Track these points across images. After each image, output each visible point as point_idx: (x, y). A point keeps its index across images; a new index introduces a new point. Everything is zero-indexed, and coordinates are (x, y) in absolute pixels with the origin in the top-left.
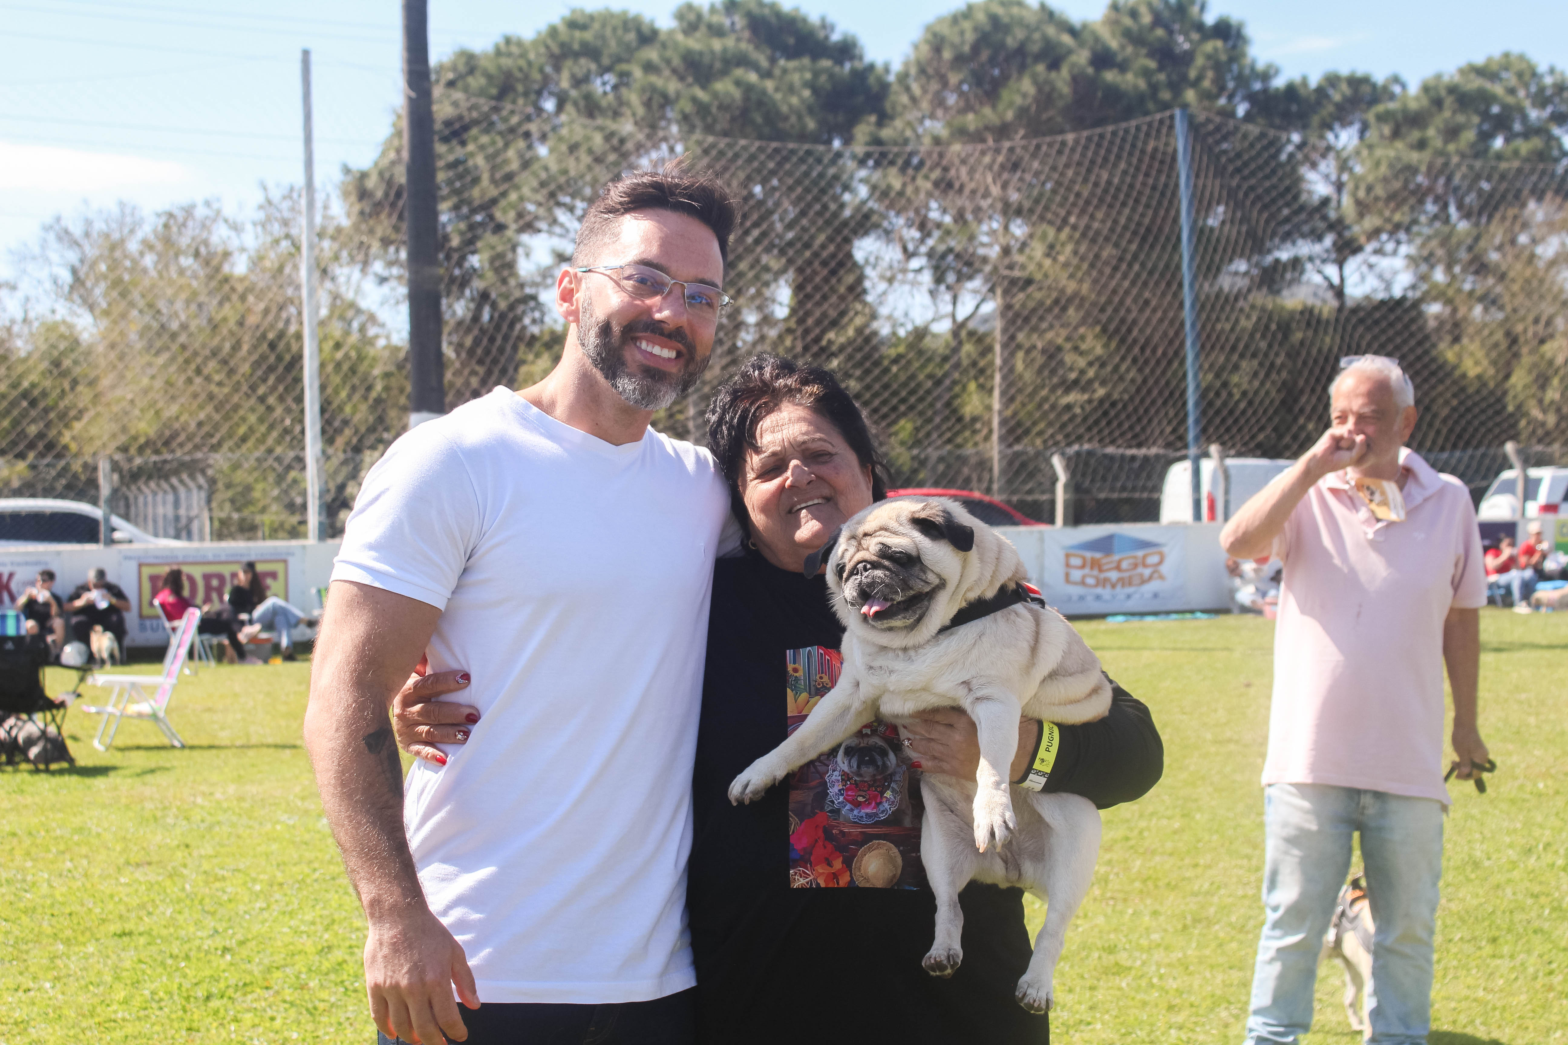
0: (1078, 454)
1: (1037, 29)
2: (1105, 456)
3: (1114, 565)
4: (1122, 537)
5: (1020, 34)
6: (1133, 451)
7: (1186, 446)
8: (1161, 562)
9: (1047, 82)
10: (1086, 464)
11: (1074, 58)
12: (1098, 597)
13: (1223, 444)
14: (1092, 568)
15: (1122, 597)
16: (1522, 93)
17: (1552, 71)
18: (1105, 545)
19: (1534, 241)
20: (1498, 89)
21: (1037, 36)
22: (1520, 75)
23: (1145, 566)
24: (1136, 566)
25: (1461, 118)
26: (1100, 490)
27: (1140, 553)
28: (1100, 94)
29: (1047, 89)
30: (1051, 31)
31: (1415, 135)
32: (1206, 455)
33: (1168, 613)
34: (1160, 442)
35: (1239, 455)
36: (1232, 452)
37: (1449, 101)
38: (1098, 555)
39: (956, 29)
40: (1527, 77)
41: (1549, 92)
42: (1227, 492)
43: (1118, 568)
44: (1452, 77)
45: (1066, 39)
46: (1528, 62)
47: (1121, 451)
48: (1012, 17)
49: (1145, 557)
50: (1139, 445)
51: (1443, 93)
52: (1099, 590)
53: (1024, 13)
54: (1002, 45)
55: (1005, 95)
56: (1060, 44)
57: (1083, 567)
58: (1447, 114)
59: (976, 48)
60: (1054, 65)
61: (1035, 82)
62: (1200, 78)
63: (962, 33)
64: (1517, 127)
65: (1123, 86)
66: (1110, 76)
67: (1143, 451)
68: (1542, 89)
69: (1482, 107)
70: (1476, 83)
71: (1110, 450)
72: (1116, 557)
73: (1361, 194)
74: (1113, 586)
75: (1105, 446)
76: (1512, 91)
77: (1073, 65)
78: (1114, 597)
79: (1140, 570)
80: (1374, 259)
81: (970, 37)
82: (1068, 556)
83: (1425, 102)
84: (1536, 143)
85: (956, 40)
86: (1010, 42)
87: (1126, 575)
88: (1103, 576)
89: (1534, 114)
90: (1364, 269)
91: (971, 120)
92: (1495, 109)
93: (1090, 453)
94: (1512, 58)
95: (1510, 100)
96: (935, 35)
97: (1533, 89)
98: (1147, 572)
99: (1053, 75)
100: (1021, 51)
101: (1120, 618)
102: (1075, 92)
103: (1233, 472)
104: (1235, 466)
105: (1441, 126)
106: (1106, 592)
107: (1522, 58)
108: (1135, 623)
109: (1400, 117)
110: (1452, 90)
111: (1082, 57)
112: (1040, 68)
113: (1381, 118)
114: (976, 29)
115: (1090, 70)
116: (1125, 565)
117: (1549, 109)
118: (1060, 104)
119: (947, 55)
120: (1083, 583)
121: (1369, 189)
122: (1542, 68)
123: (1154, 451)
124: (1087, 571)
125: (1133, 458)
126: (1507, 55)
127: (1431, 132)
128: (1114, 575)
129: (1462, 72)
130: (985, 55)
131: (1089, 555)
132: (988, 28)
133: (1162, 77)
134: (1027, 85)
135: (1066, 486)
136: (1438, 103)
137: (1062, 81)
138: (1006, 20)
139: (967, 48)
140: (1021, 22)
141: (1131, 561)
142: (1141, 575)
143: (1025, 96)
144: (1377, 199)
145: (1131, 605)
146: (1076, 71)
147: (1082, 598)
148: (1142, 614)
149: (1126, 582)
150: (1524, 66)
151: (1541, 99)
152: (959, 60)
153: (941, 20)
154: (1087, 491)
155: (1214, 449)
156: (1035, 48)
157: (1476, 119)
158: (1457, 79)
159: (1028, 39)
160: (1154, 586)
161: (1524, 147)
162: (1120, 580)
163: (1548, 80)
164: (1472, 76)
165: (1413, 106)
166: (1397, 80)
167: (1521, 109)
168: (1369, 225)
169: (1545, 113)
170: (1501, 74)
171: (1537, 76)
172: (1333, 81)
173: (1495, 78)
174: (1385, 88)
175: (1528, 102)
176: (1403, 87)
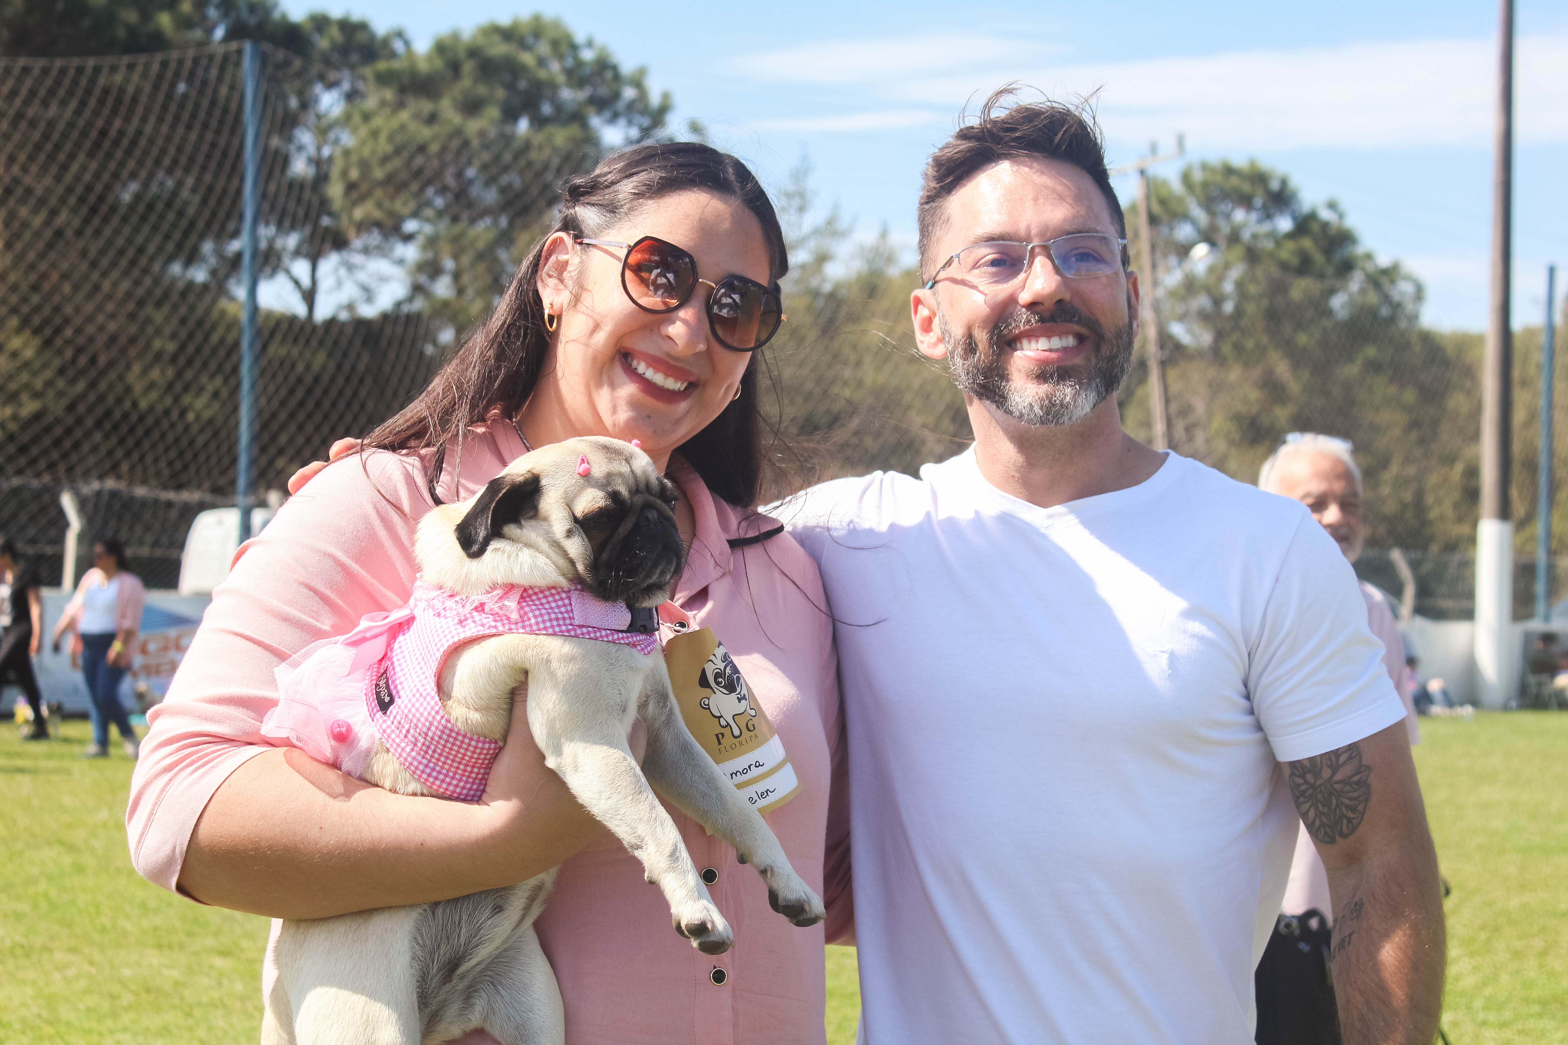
0: (99, 494)
2: (134, 499)
3: (137, 647)
6: (171, 495)
7: (236, 492)
10: (109, 508)
16: (555, 67)
17: (590, 44)
20: (527, 59)
22: (555, 44)
25: (482, 90)
31: (426, 106)
32: (261, 503)
34: (205, 484)
37: (468, 67)
40: (564, 48)
41: (587, 71)
44: (472, 37)
46: (564, 28)
47: (154, 493)
50: (178, 488)
51: (462, 56)
58: (466, 82)
64: (547, 109)
67: (180, 494)
68: (579, 64)
69: (508, 79)
70: (500, 49)
71: (141, 491)
72: (141, 637)
73: (354, 174)
75: (135, 486)
76: (542, 62)
80: (359, 259)
83: (439, 64)
84: (574, 130)
89: (566, 94)
90: (343, 272)
92: (522, 85)
93: (114, 494)
94: (544, 21)
95: (542, 74)
97: (569, 62)
105: (458, 96)
107: (557, 24)
109: (406, 79)
110: (474, 52)
113: (381, 79)
117: (588, 90)
121: (363, 169)
122: (580, 37)
123: (194, 495)
125: (169, 503)
126: (538, 17)
127: (445, 104)
129: (484, 31)
136: (455, 67)
144: (373, 182)
150: (560, 33)
151: (576, 76)
157: (500, 93)
158: (478, 40)
161: (559, 134)
163: (587, 55)
164: (497, 38)
165: (423, 67)
166: (400, 34)
167: (553, 86)
168: (358, 213)
169: (582, 95)
170: (530, 40)
171: (574, 48)
172: (320, 22)
173: (523, 45)
174: (386, 42)
175: (561, 78)
176: (407, 43)
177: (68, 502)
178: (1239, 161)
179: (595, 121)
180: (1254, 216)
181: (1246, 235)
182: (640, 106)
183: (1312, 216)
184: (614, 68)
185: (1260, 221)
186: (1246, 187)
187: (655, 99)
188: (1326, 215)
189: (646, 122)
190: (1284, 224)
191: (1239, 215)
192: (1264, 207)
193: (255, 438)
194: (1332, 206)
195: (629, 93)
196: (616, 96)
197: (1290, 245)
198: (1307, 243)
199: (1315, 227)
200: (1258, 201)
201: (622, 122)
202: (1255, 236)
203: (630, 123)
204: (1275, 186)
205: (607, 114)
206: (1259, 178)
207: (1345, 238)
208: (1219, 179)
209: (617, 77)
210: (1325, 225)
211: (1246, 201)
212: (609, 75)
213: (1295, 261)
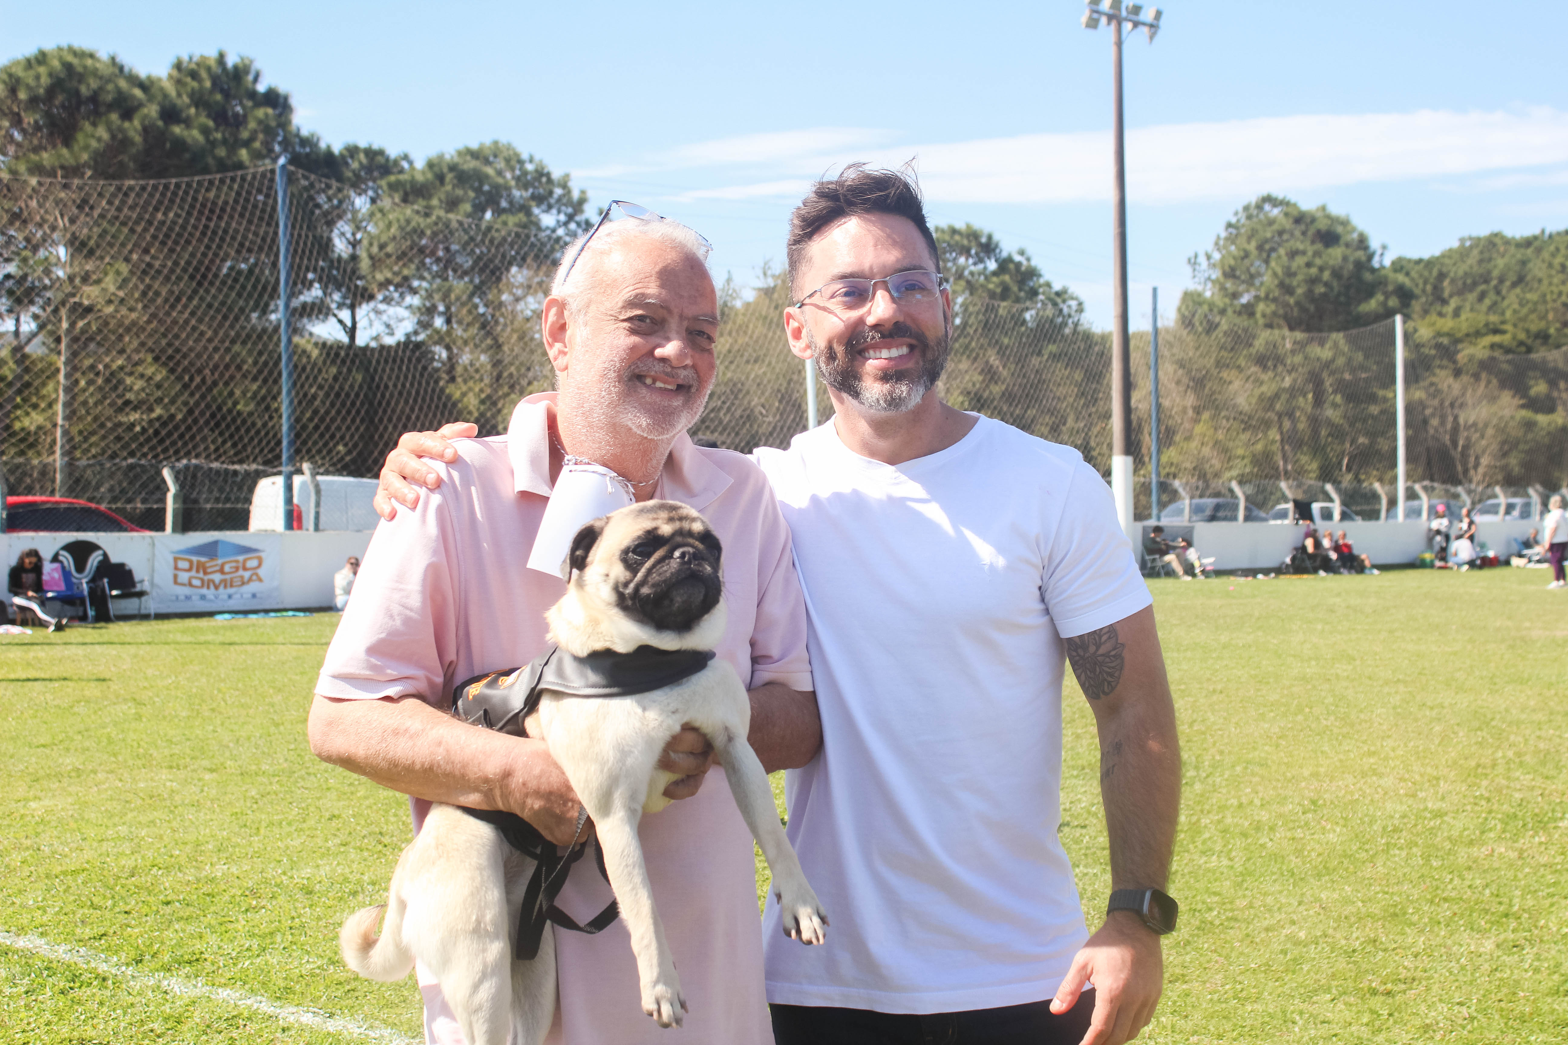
0: (187, 467)
1: (109, 80)
2: (211, 469)
3: (217, 568)
4: (223, 542)
5: (94, 84)
6: (237, 467)
7: (281, 464)
8: (260, 565)
9: (121, 130)
10: (194, 476)
11: (145, 111)
12: (203, 597)
13: (314, 463)
14: (198, 571)
15: (226, 597)
16: (509, 175)
17: (531, 160)
18: (209, 550)
19: (517, 300)
20: (490, 171)
21: (110, 87)
22: (508, 160)
23: (245, 569)
24: (237, 569)
25: (459, 192)
26: (207, 501)
27: (241, 558)
28: (168, 145)
29: (120, 136)
30: (123, 84)
31: (421, 203)
32: (300, 472)
33: (267, 611)
34: (260, 460)
35: (327, 473)
36: (322, 470)
37: (449, 177)
38: (203, 559)
39: (31, 73)
40: (513, 163)
41: (529, 177)
42: (318, 504)
43: (222, 571)
44: (452, 157)
45: (138, 92)
46: (514, 149)
47: (225, 466)
48: (85, 67)
49: (245, 561)
50: (241, 462)
51: (445, 170)
52: (204, 591)
53: (98, 65)
54: (77, 93)
55: (80, 137)
56: (133, 97)
57: (190, 570)
58: (449, 187)
59: (51, 91)
60: (128, 114)
61: (109, 130)
62: (252, 139)
63: (38, 77)
64: (504, 204)
65: (189, 141)
66: (177, 130)
67: (245, 466)
68: (525, 173)
69: (476, 184)
70: (471, 164)
71: (215, 465)
72: (220, 562)
73: (375, 251)
74: (216, 587)
75: (211, 461)
76: (500, 173)
77: (146, 116)
78: (216, 597)
79: (241, 572)
80: (382, 307)
81: (45, 80)
82: (176, 560)
83: (430, 176)
84: (521, 217)
85: (31, 82)
86: (83, 90)
87: (228, 577)
88: (206, 578)
89: (517, 193)
90: (372, 315)
91: (46, 158)
92: (486, 188)
93: (196, 467)
94: (500, 145)
95: (500, 180)
96: (10, 75)
97: (518, 172)
98: (247, 575)
99: (127, 125)
100: (94, 98)
101: (227, 616)
102: (145, 140)
103: (322, 487)
104: (324, 481)
105: (443, 197)
106: (210, 593)
107: (509, 147)
108: (241, 621)
109: (408, 186)
110: (453, 168)
111: (152, 110)
112: (114, 117)
113: (393, 187)
114: (50, 75)
115: (160, 123)
116: (227, 568)
117: (531, 191)
118: (134, 150)
119: (22, 95)
120: (190, 584)
121: (382, 247)
122: (525, 156)
123: (254, 467)
124: (193, 573)
125: (235, 473)
126: (496, 143)
127: (435, 202)
128: (217, 577)
129: (460, 153)
130: (59, 99)
131: (195, 559)
132: (62, 75)
133: (219, 136)
134: (102, 132)
135: (176, 497)
136: (441, 178)
137: (133, 128)
138: (80, 69)
139: (41, 91)
140: (95, 73)
141: (234, 564)
142: (242, 577)
143: (99, 140)
144: (388, 256)
145: (233, 604)
146: (147, 122)
147: (188, 598)
148: (246, 613)
149: (226, 584)
150: (511, 153)
151: (523, 181)
152: (33, 102)
153: (17, 63)
154: (196, 501)
155: (306, 466)
156: (109, 98)
157: (472, 194)
158: (456, 159)
159: (101, 89)
160: (253, 587)
161: (512, 220)
162: (224, 581)
163: (530, 167)
164: (468, 158)
165: (420, 178)
166: (406, 157)
167: (508, 188)
168: (380, 277)
169: (527, 194)
170: (491, 159)
171: (521, 162)
172: (352, 151)
173: (487, 162)
174: (396, 162)
175: (513, 183)
176: (411, 163)
177: (167, 474)
178: (960, 225)
179: (536, 211)
180: (971, 261)
181: (966, 273)
182: (565, 200)
183: (1009, 260)
184: (548, 175)
185: (975, 264)
186: (965, 242)
187: (576, 195)
188: (1017, 258)
189: (570, 210)
190: (992, 265)
191: (962, 260)
192: (977, 254)
193: (291, 428)
194: (1022, 253)
195: (558, 192)
196: (551, 193)
197: (995, 279)
198: (1007, 278)
199: (1012, 266)
200: (973, 252)
201: (554, 211)
202: (972, 274)
203: (559, 212)
204: (984, 240)
205: (544, 207)
206: (973, 235)
207: (1032, 273)
208: (947, 238)
209: (550, 181)
210: (1018, 265)
211: (966, 251)
212: (544, 180)
213: (999, 290)
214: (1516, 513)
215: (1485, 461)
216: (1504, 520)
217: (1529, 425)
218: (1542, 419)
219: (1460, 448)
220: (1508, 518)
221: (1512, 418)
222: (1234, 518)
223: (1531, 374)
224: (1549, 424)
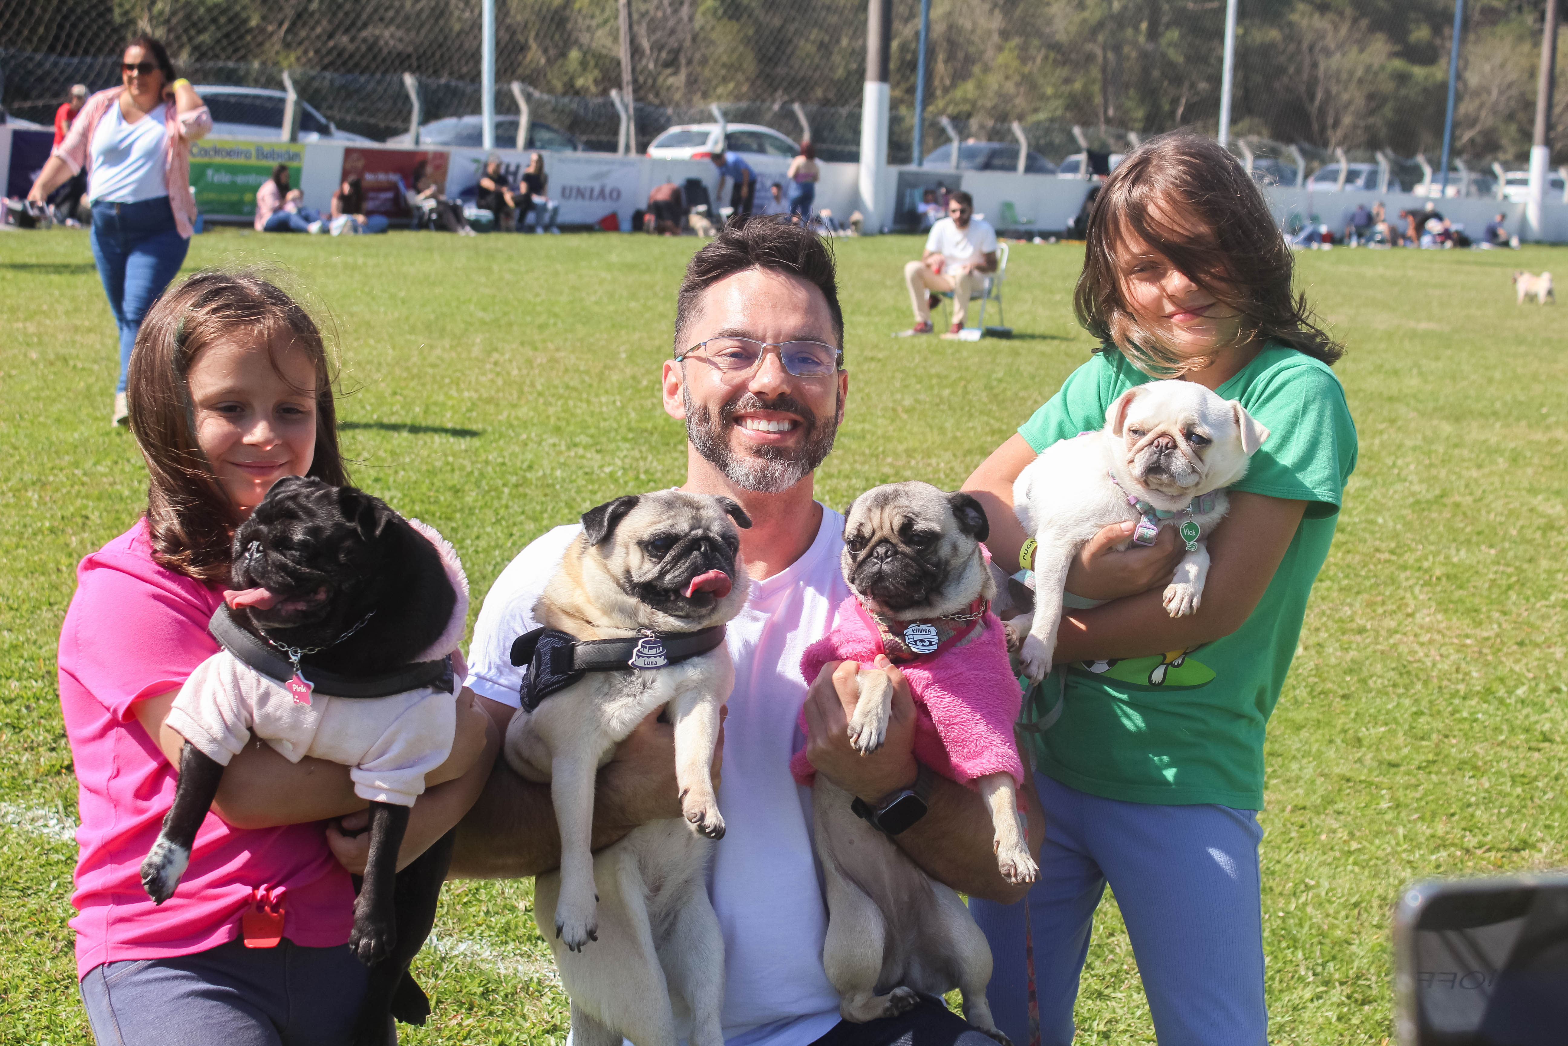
214: (1360, 182)
215: (1347, 120)
216: (1343, 189)
217: (1402, 78)
218: (1418, 71)
219: (1317, 103)
220: (1349, 188)
221: (1383, 68)
222: (1013, 168)
223: (1412, 15)
224: (1426, 78)
